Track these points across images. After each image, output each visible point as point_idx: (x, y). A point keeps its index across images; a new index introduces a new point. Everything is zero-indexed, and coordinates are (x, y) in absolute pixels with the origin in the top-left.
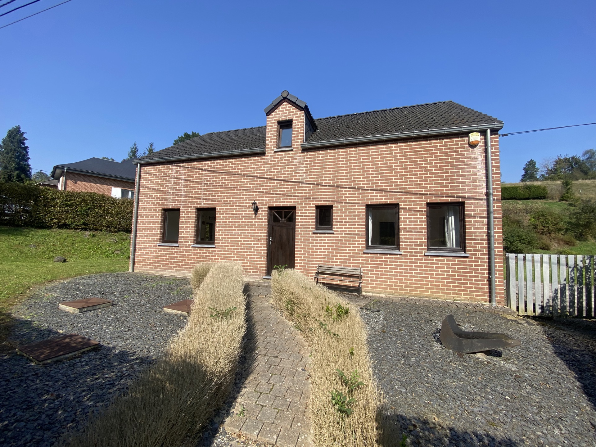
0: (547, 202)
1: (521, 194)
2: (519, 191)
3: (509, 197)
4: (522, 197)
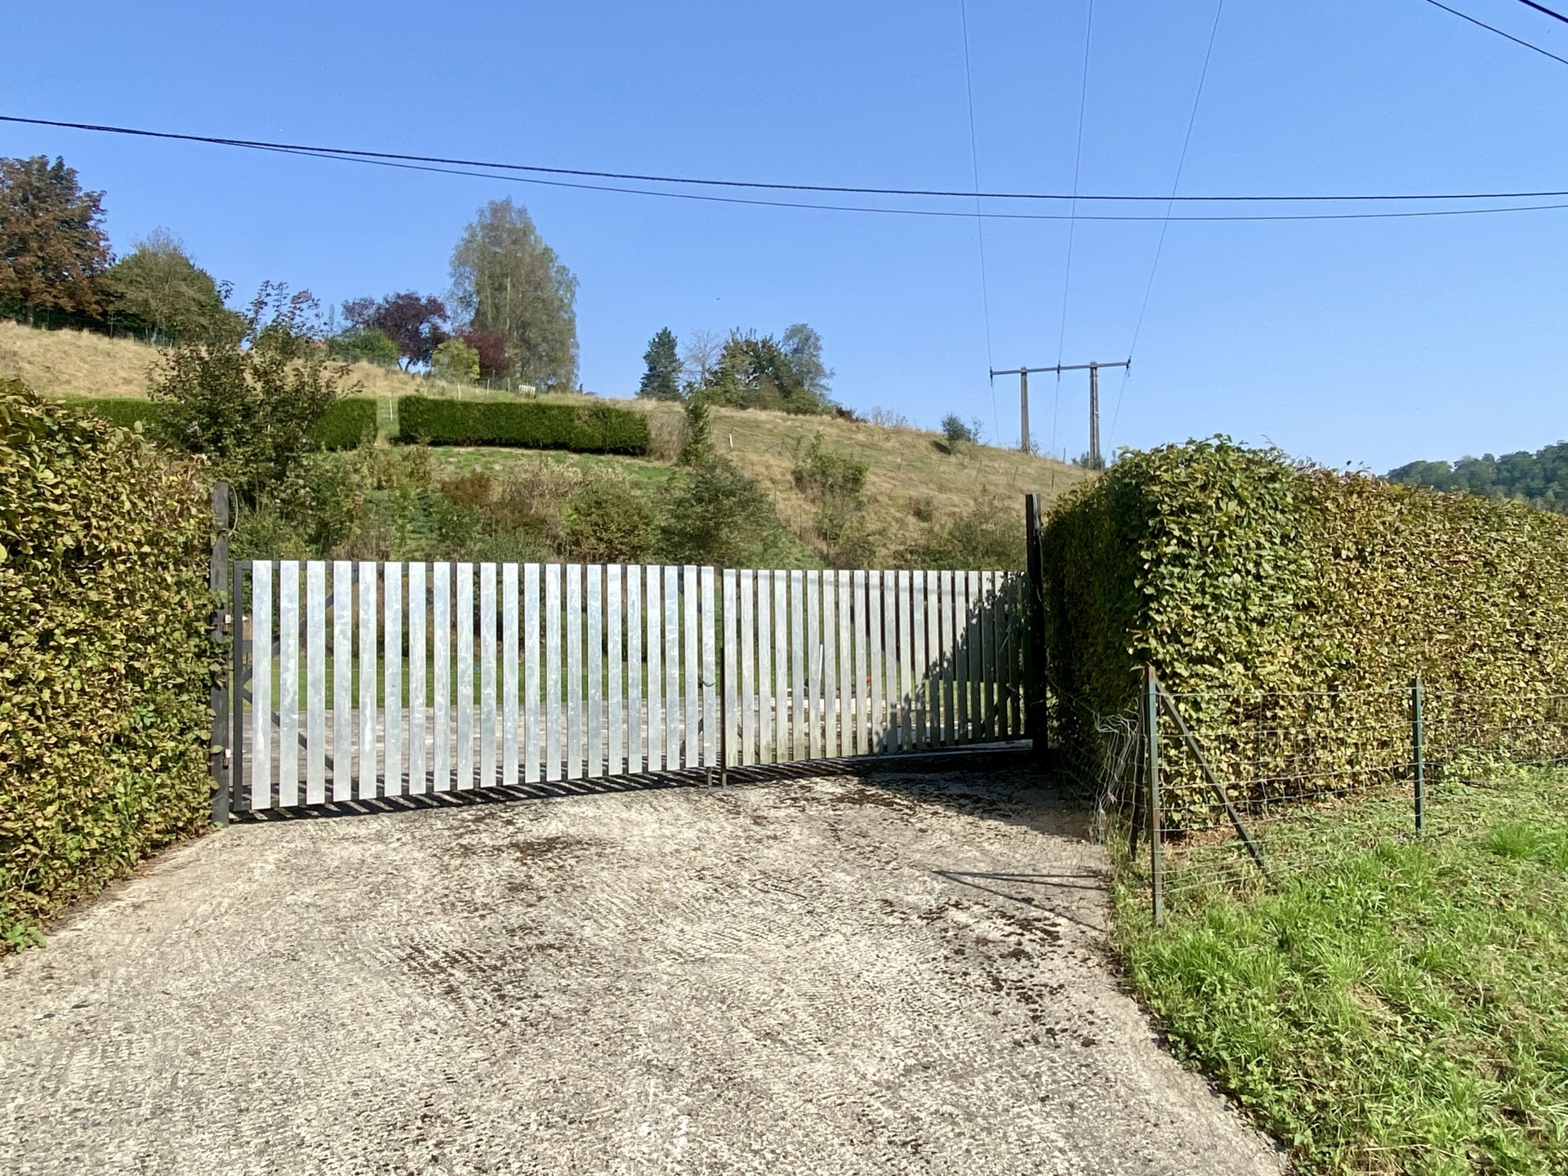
0: (649, 465)
1: (583, 432)
2: (577, 422)
3: (549, 441)
4: (585, 442)
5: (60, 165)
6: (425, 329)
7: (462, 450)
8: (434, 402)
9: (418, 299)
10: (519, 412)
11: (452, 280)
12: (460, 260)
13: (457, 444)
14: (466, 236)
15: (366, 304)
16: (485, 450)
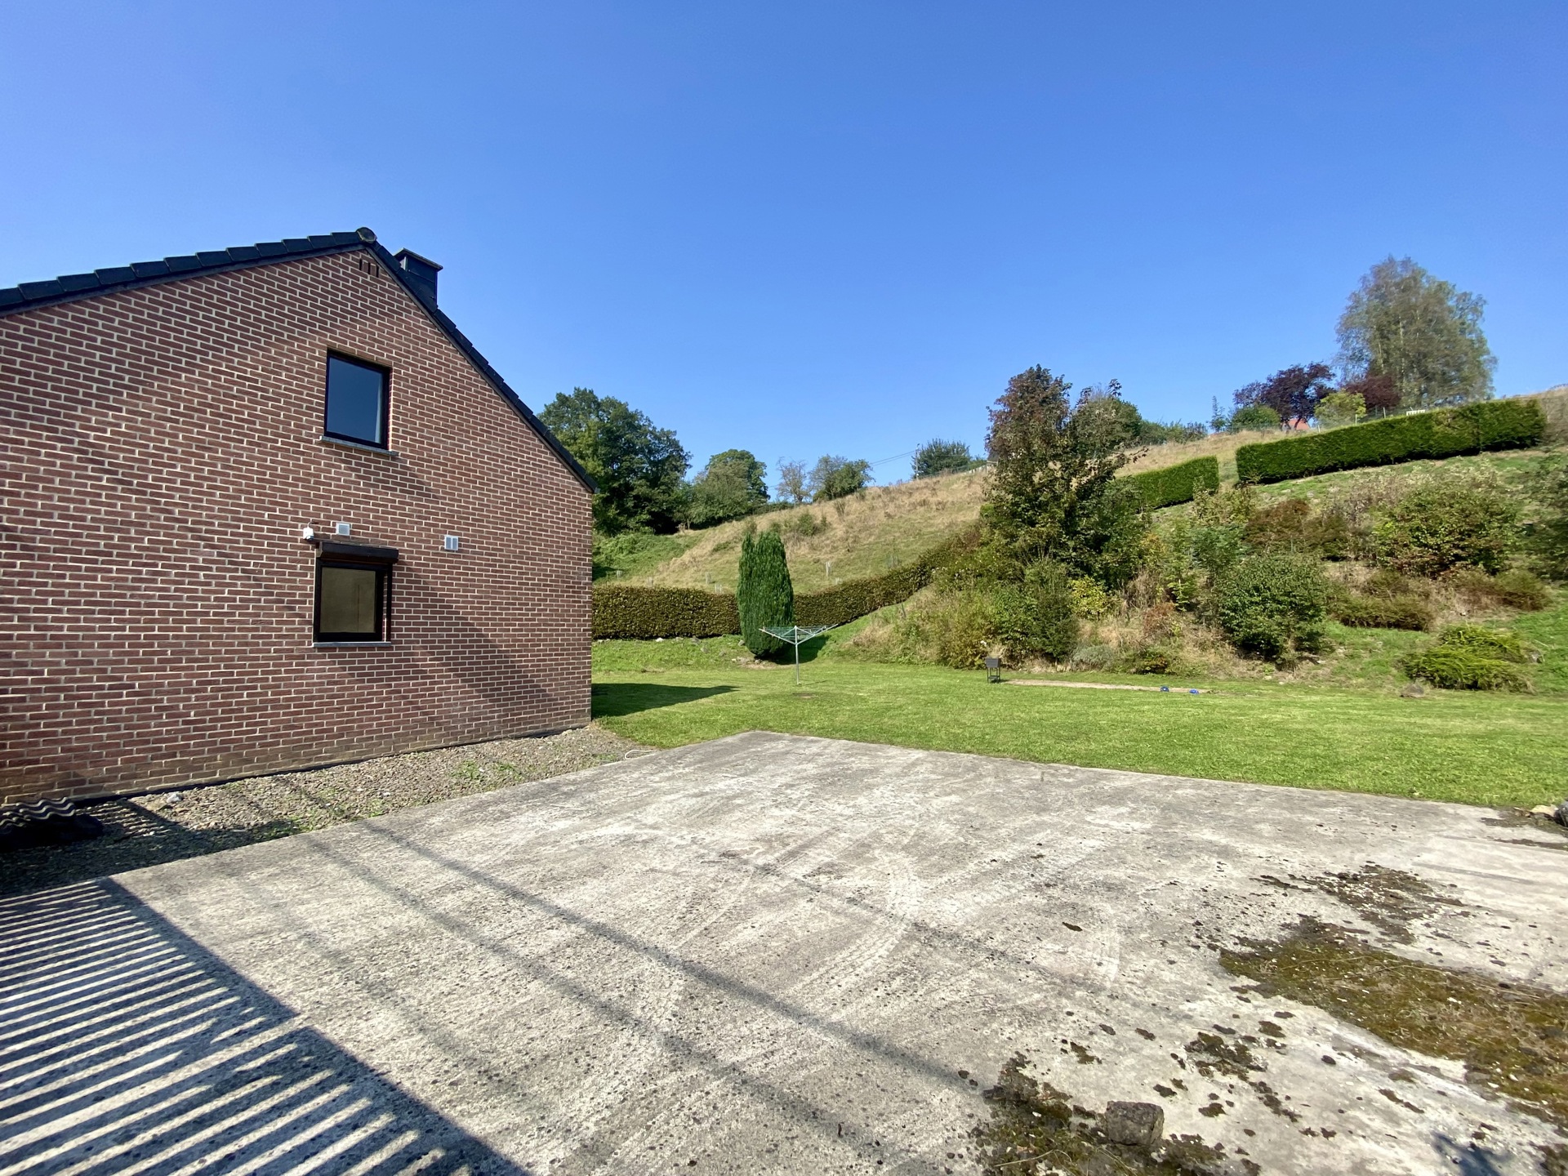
1: (1446, 437)
2: (1436, 428)
3: (1402, 454)
4: (1449, 446)
5: (1039, 368)
6: (1311, 391)
7: (1300, 481)
8: (1267, 446)
9: (1301, 370)
10: (1362, 433)
11: (1340, 345)
12: (1346, 328)
13: (1295, 477)
14: (1350, 303)
15: (1251, 388)
16: (1322, 477)
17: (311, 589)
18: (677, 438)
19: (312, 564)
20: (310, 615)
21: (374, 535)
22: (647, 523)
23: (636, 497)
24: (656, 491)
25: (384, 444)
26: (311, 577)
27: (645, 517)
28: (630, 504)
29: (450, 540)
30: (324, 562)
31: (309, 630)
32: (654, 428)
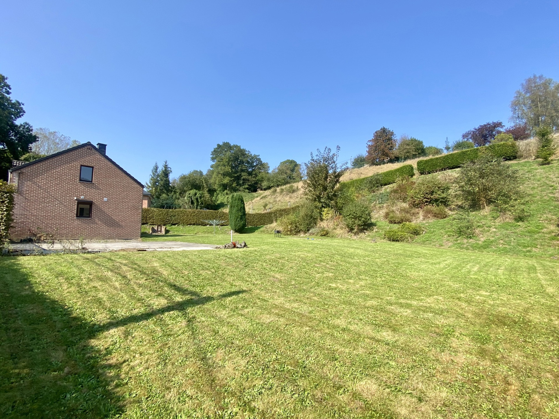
17: (76, 208)
18: (260, 157)
19: (76, 204)
20: (75, 213)
21: (88, 198)
22: (247, 188)
23: (244, 179)
24: (250, 177)
25: (92, 182)
26: (76, 206)
27: (247, 186)
28: (241, 182)
29: (105, 199)
30: (78, 204)
31: (75, 215)
32: (251, 154)
